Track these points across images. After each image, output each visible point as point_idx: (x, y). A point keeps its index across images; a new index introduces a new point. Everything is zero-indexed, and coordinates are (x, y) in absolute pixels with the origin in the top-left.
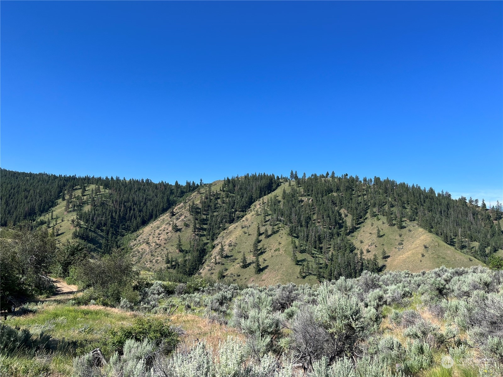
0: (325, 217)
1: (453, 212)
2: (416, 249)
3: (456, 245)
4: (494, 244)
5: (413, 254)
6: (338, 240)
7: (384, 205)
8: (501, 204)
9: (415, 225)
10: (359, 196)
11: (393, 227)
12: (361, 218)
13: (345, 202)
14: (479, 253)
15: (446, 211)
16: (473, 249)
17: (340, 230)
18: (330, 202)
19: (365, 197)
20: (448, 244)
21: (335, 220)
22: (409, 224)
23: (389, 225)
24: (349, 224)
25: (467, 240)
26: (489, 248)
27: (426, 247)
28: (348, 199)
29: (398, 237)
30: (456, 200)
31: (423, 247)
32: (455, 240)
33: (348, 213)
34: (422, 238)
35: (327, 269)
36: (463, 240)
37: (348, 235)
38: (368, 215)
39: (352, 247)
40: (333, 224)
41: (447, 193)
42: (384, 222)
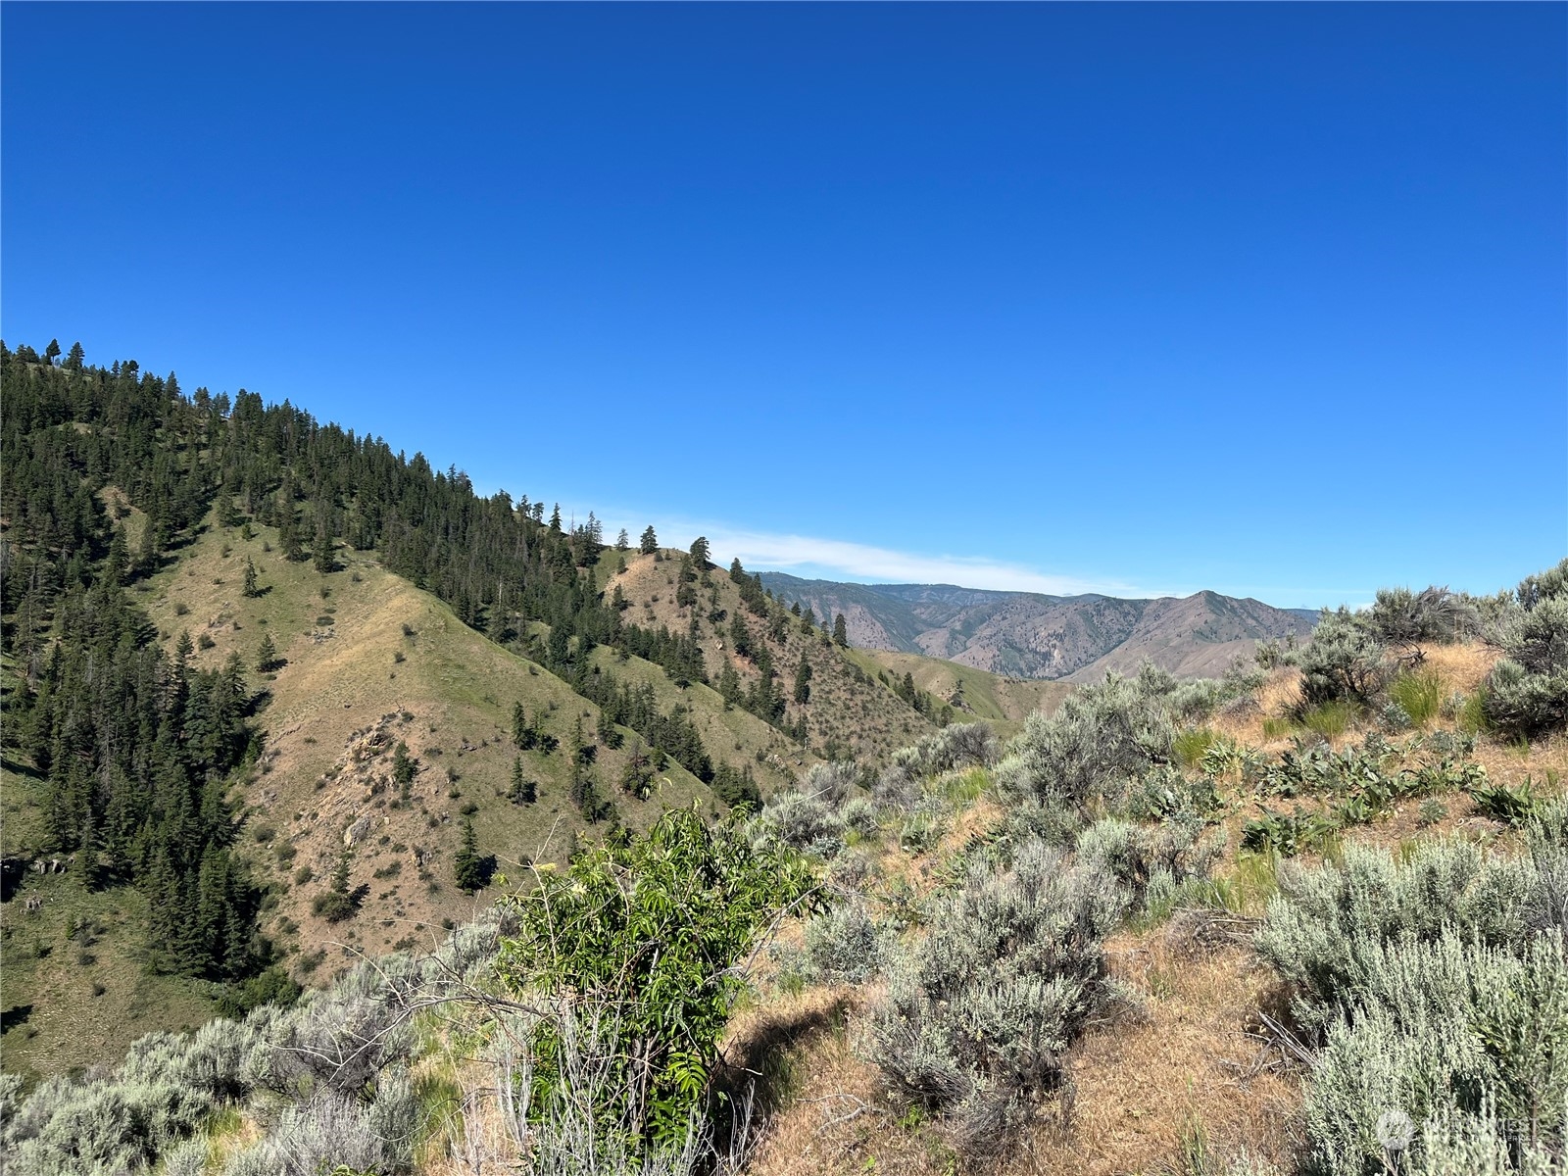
0: (32, 509)
1: (478, 533)
2: (377, 639)
3: (490, 629)
4: (586, 629)
5: (368, 654)
6: (88, 600)
7: (270, 490)
8: (598, 522)
9: (371, 562)
10: (181, 448)
11: (301, 565)
12: (183, 526)
13: (123, 463)
14: (548, 652)
15: (461, 529)
16: (533, 642)
17: (96, 566)
18: (61, 454)
19: (204, 453)
20: (469, 625)
21: (78, 524)
22: (354, 557)
23: (288, 558)
24: (134, 545)
25: (517, 614)
26: (575, 639)
27: (408, 633)
28: (136, 452)
29: (316, 599)
30: (487, 500)
31: (402, 632)
32: (485, 615)
33: (132, 503)
34: (396, 602)
35: (33, 711)
36: (509, 614)
37: (127, 585)
38: (211, 518)
39: (143, 629)
40: (66, 539)
41: (462, 476)
42: (271, 546)
